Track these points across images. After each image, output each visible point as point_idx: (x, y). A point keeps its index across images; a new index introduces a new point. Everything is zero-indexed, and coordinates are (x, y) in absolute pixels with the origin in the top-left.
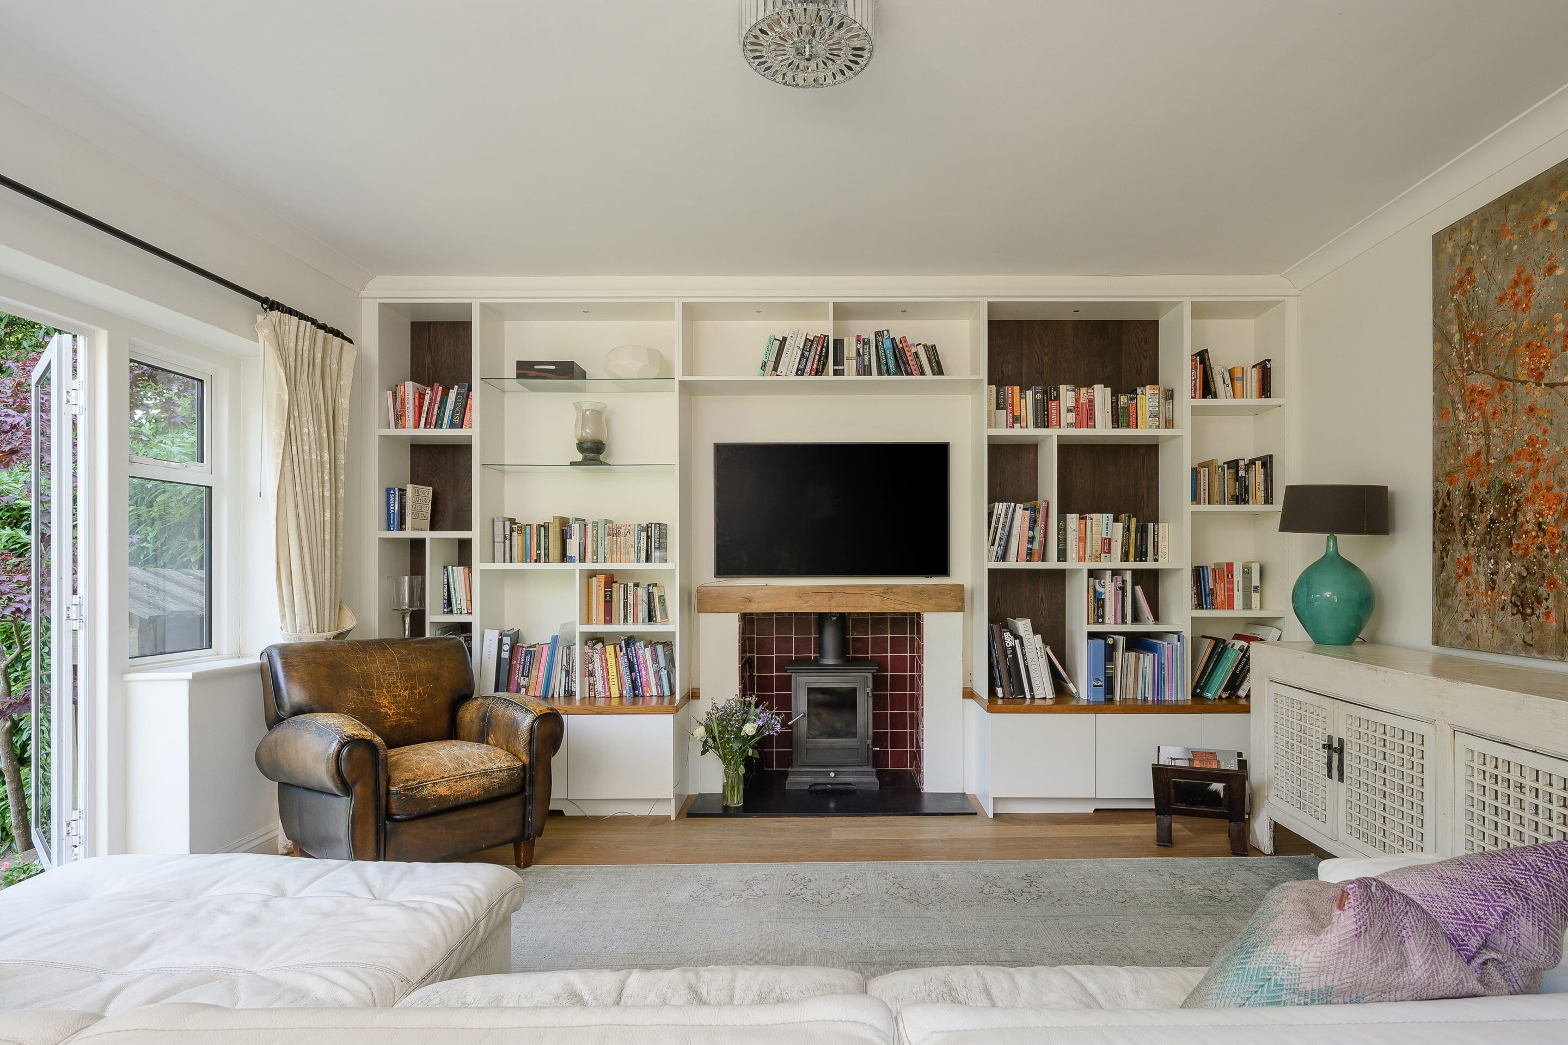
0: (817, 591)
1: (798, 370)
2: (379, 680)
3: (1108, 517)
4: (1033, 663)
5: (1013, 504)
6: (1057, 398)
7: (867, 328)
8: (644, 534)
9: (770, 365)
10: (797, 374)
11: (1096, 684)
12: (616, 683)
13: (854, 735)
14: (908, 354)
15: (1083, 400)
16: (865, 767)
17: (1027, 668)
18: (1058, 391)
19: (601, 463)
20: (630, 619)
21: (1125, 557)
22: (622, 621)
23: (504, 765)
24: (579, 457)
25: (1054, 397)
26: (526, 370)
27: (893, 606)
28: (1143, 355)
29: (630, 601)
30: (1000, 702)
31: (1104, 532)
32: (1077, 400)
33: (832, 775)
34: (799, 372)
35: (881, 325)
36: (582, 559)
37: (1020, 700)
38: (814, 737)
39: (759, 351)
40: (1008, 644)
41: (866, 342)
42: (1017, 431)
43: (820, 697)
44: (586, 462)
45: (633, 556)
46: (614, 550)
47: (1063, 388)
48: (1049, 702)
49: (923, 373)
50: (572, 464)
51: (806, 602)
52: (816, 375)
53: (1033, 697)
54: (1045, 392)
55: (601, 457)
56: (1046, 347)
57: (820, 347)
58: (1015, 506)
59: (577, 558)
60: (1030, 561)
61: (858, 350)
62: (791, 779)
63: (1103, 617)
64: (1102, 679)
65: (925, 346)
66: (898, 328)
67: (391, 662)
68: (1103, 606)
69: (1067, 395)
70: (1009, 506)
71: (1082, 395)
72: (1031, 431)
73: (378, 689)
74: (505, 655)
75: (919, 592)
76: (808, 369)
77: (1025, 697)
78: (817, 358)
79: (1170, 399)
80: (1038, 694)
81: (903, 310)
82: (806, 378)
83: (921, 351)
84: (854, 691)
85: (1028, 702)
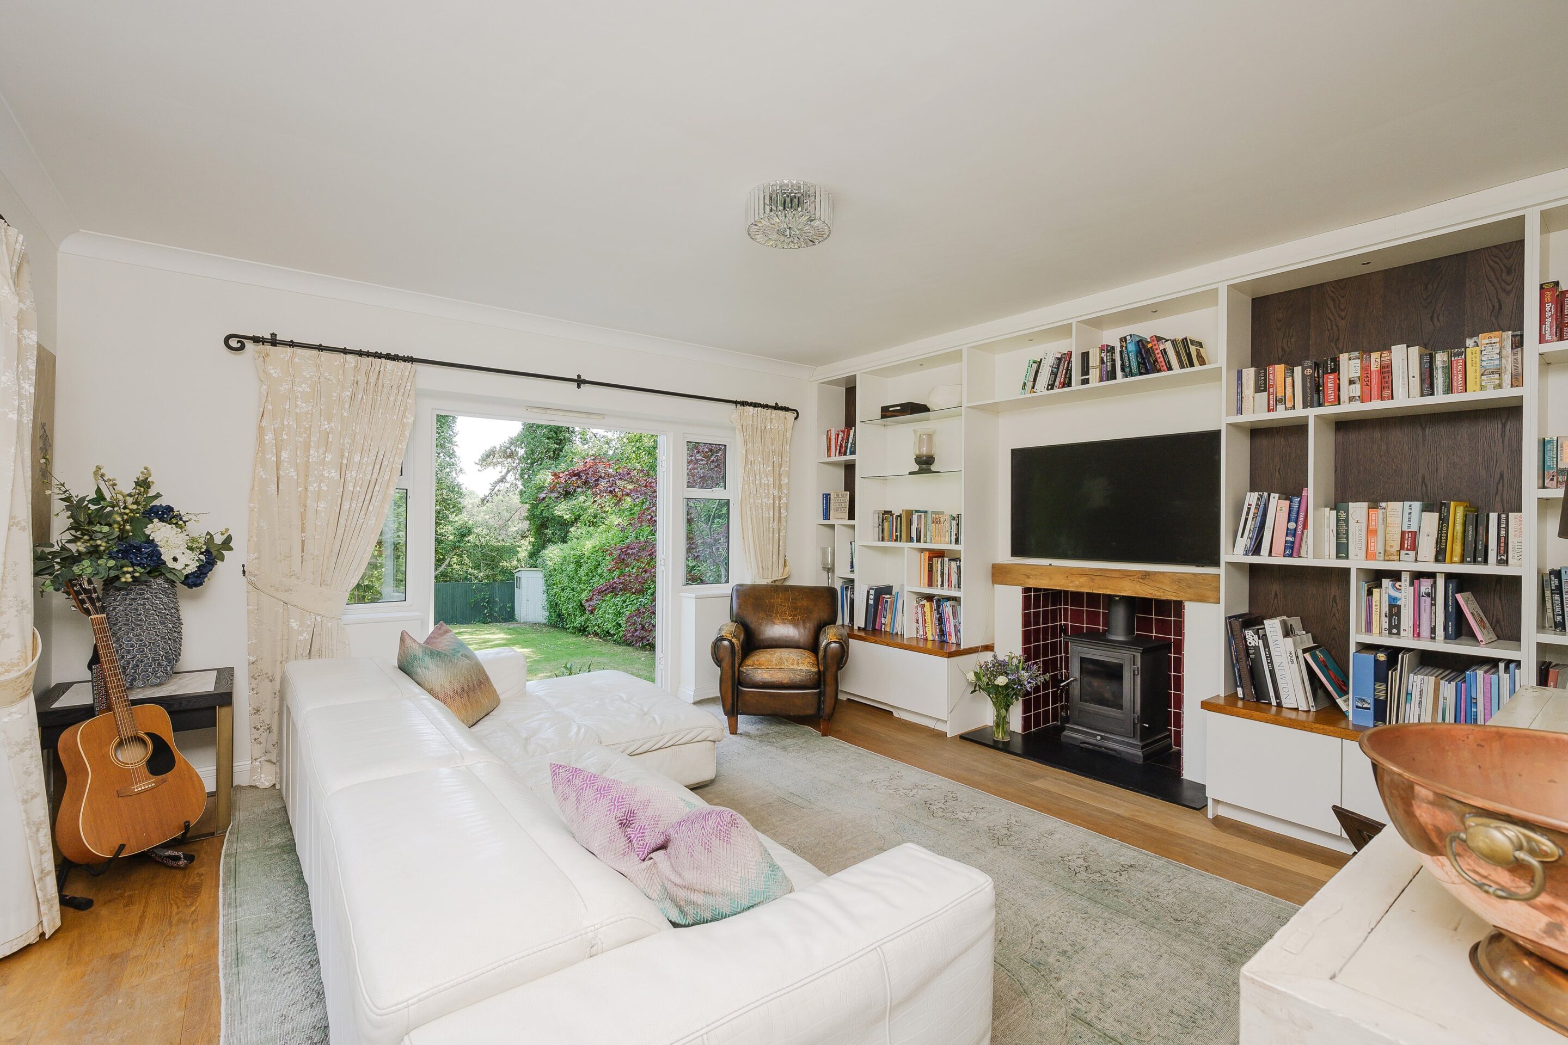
0: (1082, 573)
1: (1048, 385)
2: (777, 609)
3: (1411, 506)
4: (1280, 668)
5: (1266, 494)
6: (1336, 370)
7: (1111, 337)
8: (954, 523)
9: (1030, 385)
10: (1048, 389)
11: (1359, 705)
12: (930, 630)
13: (1120, 707)
14: (1156, 352)
15: (1375, 367)
16: (1132, 740)
17: (1272, 673)
18: (1336, 361)
19: (930, 472)
20: (946, 584)
21: (1440, 556)
22: (939, 586)
23: (804, 668)
24: (916, 468)
25: (1331, 369)
26: (887, 412)
27: (1151, 591)
28: (1504, 290)
29: (946, 571)
30: (1240, 704)
31: (1406, 523)
32: (1365, 369)
33: (1099, 738)
34: (1050, 387)
35: (1125, 331)
36: (919, 540)
37: (1264, 706)
38: (1086, 701)
39: (1022, 373)
40: (1250, 643)
41: (1111, 350)
42: (1281, 413)
43: (1091, 667)
44: (920, 472)
45: (947, 539)
46: (937, 534)
47: (1343, 358)
48: (1303, 717)
49: (1170, 368)
50: (910, 473)
51: (1072, 582)
52: (1063, 387)
53: (1279, 705)
54: (1316, 366)
55: (933, 468)
56: (1342, 310)
57: (1066, 362)
58: (1269, 495)
59: (915, 539)
60: (1291, 555)
61: (1102, 358)
62: (1066, 733)
63: (1398, 627)
64: (1371, 700)
65: (1174, 343)
66: (1145, 329)
67: (787, 599)
68: (1398, 614)
69: (1350, 365)
70: (1261, 496)
71: (1373, 361)
72: (1299, 412)
73: (775, 614)
74: (871, 602)
75: (1178, 580)
76: (1057, 383)
77: (1270, 704)
78: (1064, 373)
79: (1517, 347)
80: (1286, 703)
81: (1154, 310)
82: (1056, 391)
83: (1169, 347)
84: (1121, 666)
85: (1274, 709)
